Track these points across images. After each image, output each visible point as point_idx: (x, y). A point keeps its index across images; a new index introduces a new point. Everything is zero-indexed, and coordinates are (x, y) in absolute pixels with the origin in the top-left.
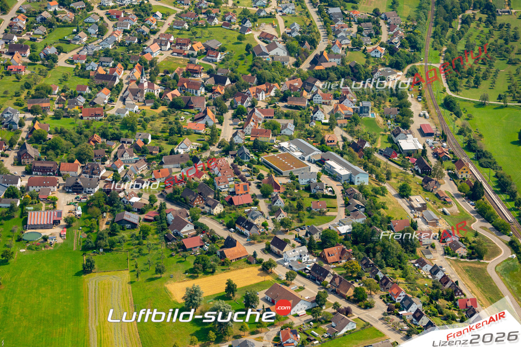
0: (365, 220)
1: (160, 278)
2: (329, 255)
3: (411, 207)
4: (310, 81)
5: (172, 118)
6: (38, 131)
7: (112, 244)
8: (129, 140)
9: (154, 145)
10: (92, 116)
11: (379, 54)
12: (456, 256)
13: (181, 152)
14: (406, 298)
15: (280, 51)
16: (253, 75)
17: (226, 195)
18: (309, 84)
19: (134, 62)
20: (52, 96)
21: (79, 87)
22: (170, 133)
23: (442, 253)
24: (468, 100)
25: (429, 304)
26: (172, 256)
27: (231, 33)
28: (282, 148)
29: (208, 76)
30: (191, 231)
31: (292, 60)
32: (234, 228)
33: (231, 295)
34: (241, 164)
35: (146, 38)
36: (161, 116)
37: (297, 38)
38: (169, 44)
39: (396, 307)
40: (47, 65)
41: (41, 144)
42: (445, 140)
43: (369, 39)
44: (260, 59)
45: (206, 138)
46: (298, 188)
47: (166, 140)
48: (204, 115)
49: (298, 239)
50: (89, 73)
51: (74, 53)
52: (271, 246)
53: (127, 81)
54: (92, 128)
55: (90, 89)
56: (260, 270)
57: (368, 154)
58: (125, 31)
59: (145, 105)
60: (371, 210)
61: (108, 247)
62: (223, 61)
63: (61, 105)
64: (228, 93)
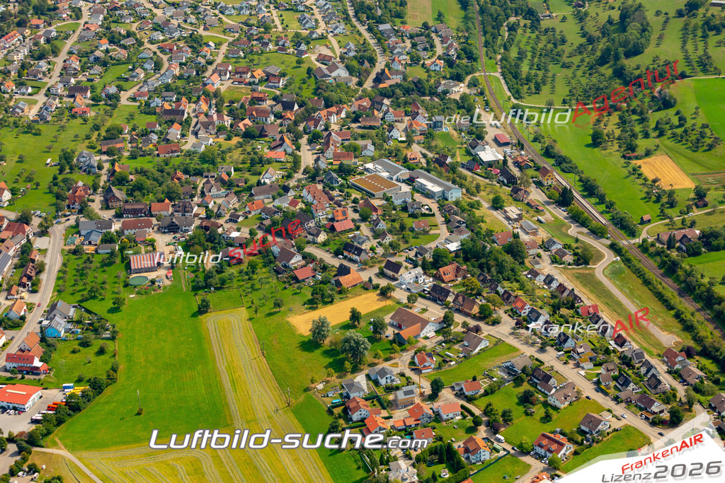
0: (469, 236)
1: (279, 312)
2: (445, 274)
3: (508, 218)
4: (378, 99)
5: (249, 149)
6: (120, 173)
7: (223, 282)
8: (212, 174)
9: (237, 177)
10: (168, 153)
11: (439, 67)
12: (564, 263)
13: (268, 181)
14: (532, 311)
15: (342, 72)
16: (319, 98)
17: (326, 222)
18: (378, 103)
19: (196, 95)
20: (123, 136)
21: (148, 124)
22: (251, 163)
23: (549, 261)
24: (534, 107)
25: (553, 315)
26: (285, 288)
27: (287, 57)
28: (367, 170)
29: (274, 103)
30: (299, 261)
31: (355, 80)
32: (343, 255)
33: (356, 323)
34: (333, 189)
35: (204, 70)
36: (237, 147)
37: (355, 57)
38: (228, 73)
39: (524, 321)
40: (110, 105)
41: (124, 185)
42: (522, 148)
43: (425, 53)
44: (323, 81)
45: (289, 165)
46: (395, 209)
47: (249, 171)
48: (281, 142)
49: (409, 260)
50: (155, 109)
51: (134, 90)
52: (385, 270)
53: (194, 114)
54: (171, 165)
55: (160, 125)
56: (378, 295)
57: (453, 168)
58: (181, 64)
59: (218, 137)
60: (472, 224)
61: (219, 286)
62: (286, 87)
63: (134, 145)
64: (298, 118)
